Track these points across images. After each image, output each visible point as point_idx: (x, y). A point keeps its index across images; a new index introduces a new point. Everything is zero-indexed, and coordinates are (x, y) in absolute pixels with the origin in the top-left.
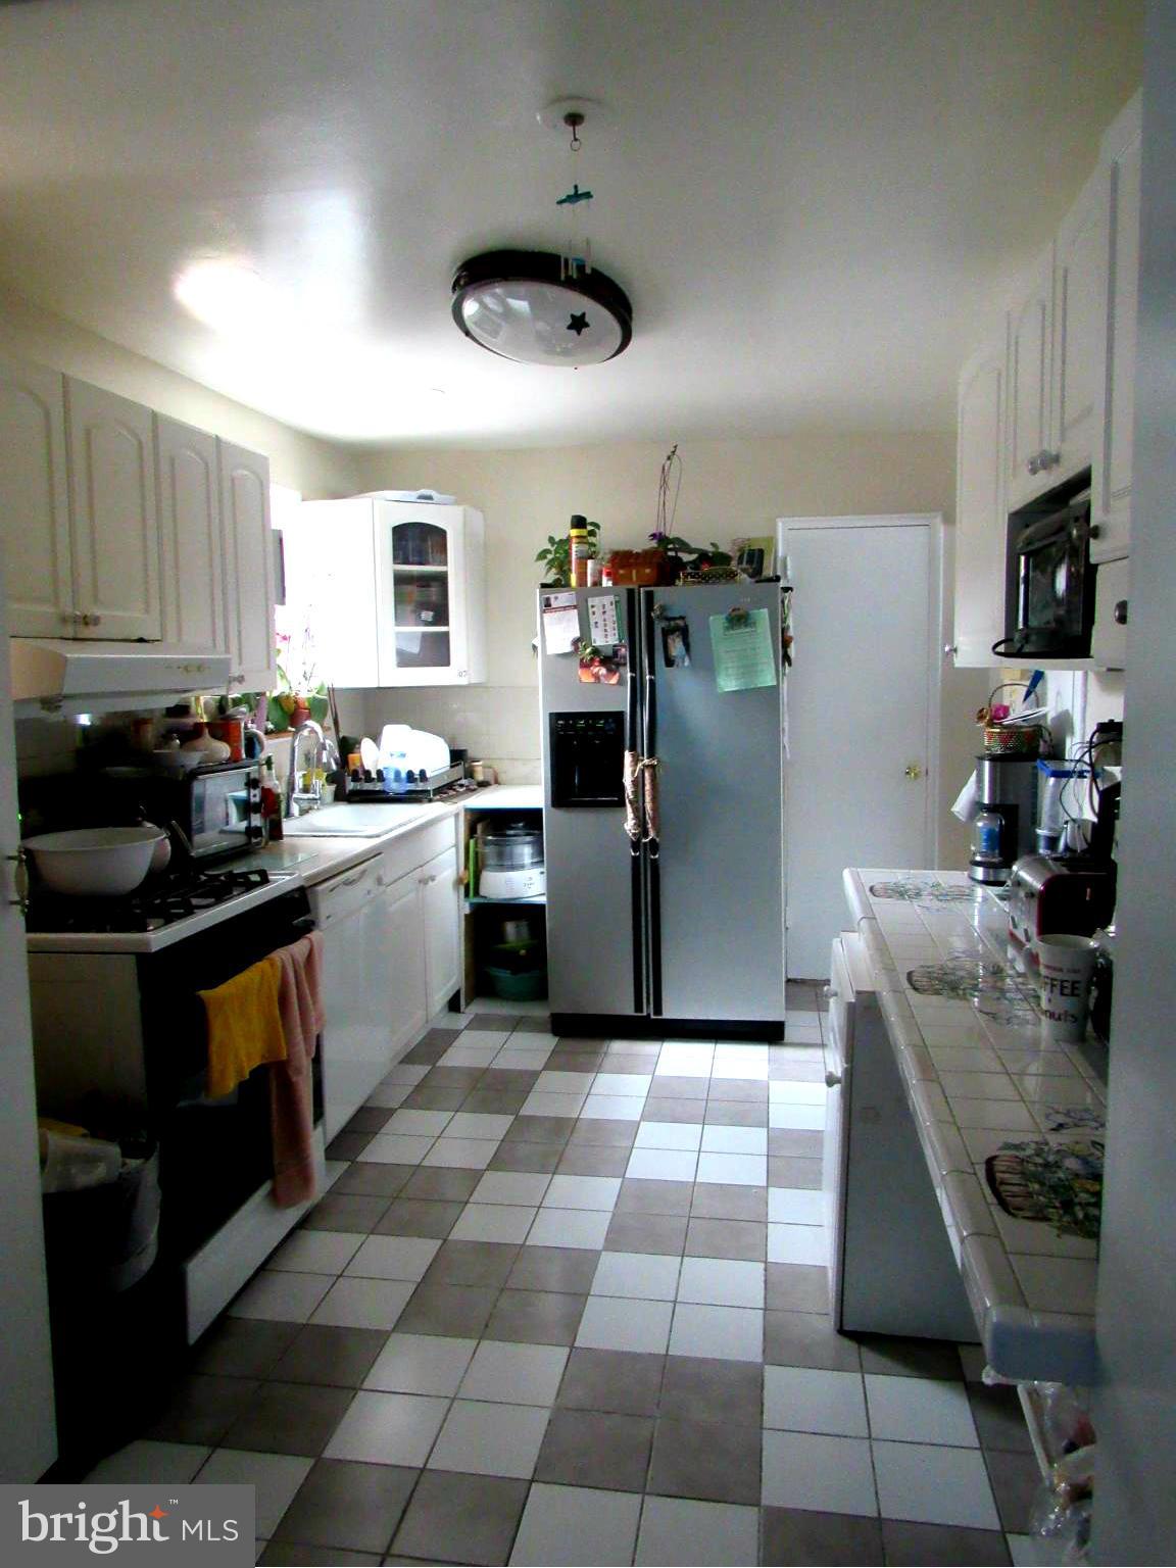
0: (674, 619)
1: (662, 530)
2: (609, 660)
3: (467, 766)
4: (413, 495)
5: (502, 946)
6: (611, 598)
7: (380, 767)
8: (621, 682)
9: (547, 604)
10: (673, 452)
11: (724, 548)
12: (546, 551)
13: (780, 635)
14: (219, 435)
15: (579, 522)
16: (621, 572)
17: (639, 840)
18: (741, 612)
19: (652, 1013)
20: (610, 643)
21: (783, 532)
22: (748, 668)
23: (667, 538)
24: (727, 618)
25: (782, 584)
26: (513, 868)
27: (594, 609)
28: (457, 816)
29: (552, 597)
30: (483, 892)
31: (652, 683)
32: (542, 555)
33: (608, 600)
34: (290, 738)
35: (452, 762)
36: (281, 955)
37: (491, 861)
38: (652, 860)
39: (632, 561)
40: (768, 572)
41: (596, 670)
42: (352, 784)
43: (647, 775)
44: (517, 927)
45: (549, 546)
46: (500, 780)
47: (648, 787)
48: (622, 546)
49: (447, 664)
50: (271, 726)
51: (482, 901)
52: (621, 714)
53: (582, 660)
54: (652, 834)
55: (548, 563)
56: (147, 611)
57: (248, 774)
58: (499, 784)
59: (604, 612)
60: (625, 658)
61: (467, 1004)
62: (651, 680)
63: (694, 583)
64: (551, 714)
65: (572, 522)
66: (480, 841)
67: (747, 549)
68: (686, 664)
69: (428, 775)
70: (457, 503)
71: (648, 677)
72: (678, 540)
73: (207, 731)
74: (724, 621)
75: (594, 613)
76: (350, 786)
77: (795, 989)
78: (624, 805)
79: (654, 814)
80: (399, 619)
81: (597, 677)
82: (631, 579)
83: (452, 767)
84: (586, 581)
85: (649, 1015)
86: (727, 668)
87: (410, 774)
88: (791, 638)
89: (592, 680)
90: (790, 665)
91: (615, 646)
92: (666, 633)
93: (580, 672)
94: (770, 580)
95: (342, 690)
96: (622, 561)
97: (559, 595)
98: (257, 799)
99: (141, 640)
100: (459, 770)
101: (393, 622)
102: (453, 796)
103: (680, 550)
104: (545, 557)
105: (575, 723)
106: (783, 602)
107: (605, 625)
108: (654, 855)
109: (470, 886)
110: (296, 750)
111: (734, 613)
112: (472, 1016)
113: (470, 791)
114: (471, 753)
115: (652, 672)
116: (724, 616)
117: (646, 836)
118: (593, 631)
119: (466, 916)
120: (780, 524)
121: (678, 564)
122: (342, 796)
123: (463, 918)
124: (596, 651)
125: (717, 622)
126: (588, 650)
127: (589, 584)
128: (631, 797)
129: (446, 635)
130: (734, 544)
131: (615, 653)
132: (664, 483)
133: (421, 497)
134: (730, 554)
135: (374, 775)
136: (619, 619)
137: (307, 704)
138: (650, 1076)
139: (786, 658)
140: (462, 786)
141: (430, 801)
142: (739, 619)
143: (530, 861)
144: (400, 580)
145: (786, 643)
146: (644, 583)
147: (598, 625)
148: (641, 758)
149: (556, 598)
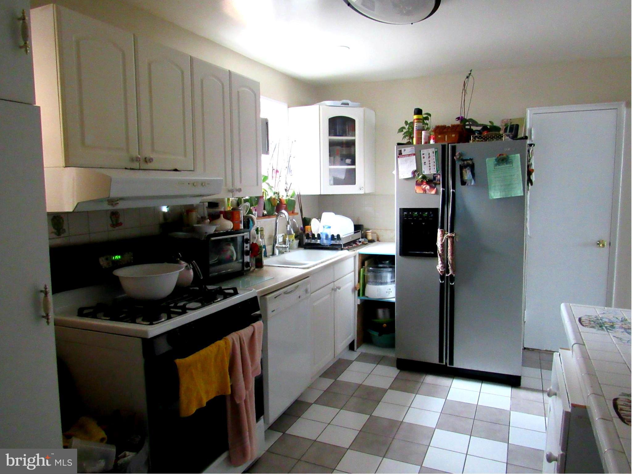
0: (466, 160)
1: (463, 116)
2: (431, 182)
3: (363, 232)
4: (339, 103)
5: (376, 320)
6: (433, 150)
7: (319, 233)
8: (437, 193)
9: (400, 153)
10: (470, 74)
11: (497, 124)
12: (403, 128)
13: (526, 168)
14: (230, 70)
15: (418, 112)
16: (439, 136)
17: (444, 275)
18: (504, 156)
19: (448, 364)
20: (432, 173)
21: (530, 115)
22: (507, 185)
23: (466, 119)
24: (496, 160)
25: (528, 142)
26: (382, 284)
27: (424, 155)
28: (355, 257)
29: (403, 150)
30: (366, 294)
31: (454, 194)
32: (401, 130)
33: (431, 151)
34: (275, 219)
35: (355, 230)
36: (233, 337)
37: (371, 280)
38: (450, 285)
39: (445, 130)
40: (521, 134)
41: (424, 186)
42: (306, 240)
43: (449, 241)
44: (384, 312)
45: (404, 125)
46: (380, 239)
47: (449, 248)
48: (441, 123)
49: (355, 184)
50: (265, 212)
51: (367, 299)
52: (436, 210)
53: (417, 181)
54: (451, 272)
55: (404, 134)
56: (185, 156)
57: (243, 237)
58: (379, 241)
59: (429, 157)
60: (440, 180)
61: (358, 347)
62: (453, 192)
63: (478, 141)
64: (400, 209)
65: (415, 112)
66: (366, 270)
67: (509, 124)
68: (472, 184)
69: (341, 236)
70: (361, 106)
71: (451, 191)
72: (471, 120)
73: (222, 215)
74: (494, 161)
75: (424, 157)
76: (306, 241)
77: (528, 353)
78: (437, 256)
79: (452, 261)
80: (332, 162)
81: (425, 190)
82: (445, 140)
83: (355, 233)
84: (421, 142)
85: (446, 363)
86: (495, 186)
87: (333, 236)
88: (533, 170)
89: (422, 192)
90: (532, 184)
91: (434, 174)
92: (462, 168)
93: (416, 187)
94: (522, 138)
95: (304, 196)
96: (440, 130)
97: (406, 149)
98: (248, 249)
99: (176, 170)
100: (359, 235)
101: (328, 164)
102: (354, 247)
103: (473, 125)
104: (403, 131)
105: (412, 213)
106: (529, 151)
107: (430, 164)
108: (452, 283)
109: (361, 290)
110: (278, 224)
111: (500, 157)
112: (359, 353)
113: (364, 244)
114: (366, 226)
115: (454, 188)
116: (494, 158)
117: (448, 273)
118: (423, 166)
119: (358, 305)
120: (529, 111)
121: (472, 132)
122: (302, 245)
123: (357, 307)
124: (424, 177)
125: (490, 162)
126: (420, 176)
127: (423, 143)
128: (440, 252)
129: (354, 170)
130: (502, 122)
131: (434, 178)
132: (464, 90)
133: (343, 104)
134: (501, 127)
135: (316, 236)
136: (437, 160)
137: (285, 202)
138: (444, 400)
139: (530, 181)
140: (360, 242)
141: (342, 249)
142: (503, 160)
143: (390, 281)
144: (332, 144)
145: (530, 173)
146: (451, 142)
147: (426, 163)
148: (446, 232)
149: (405, 150)
